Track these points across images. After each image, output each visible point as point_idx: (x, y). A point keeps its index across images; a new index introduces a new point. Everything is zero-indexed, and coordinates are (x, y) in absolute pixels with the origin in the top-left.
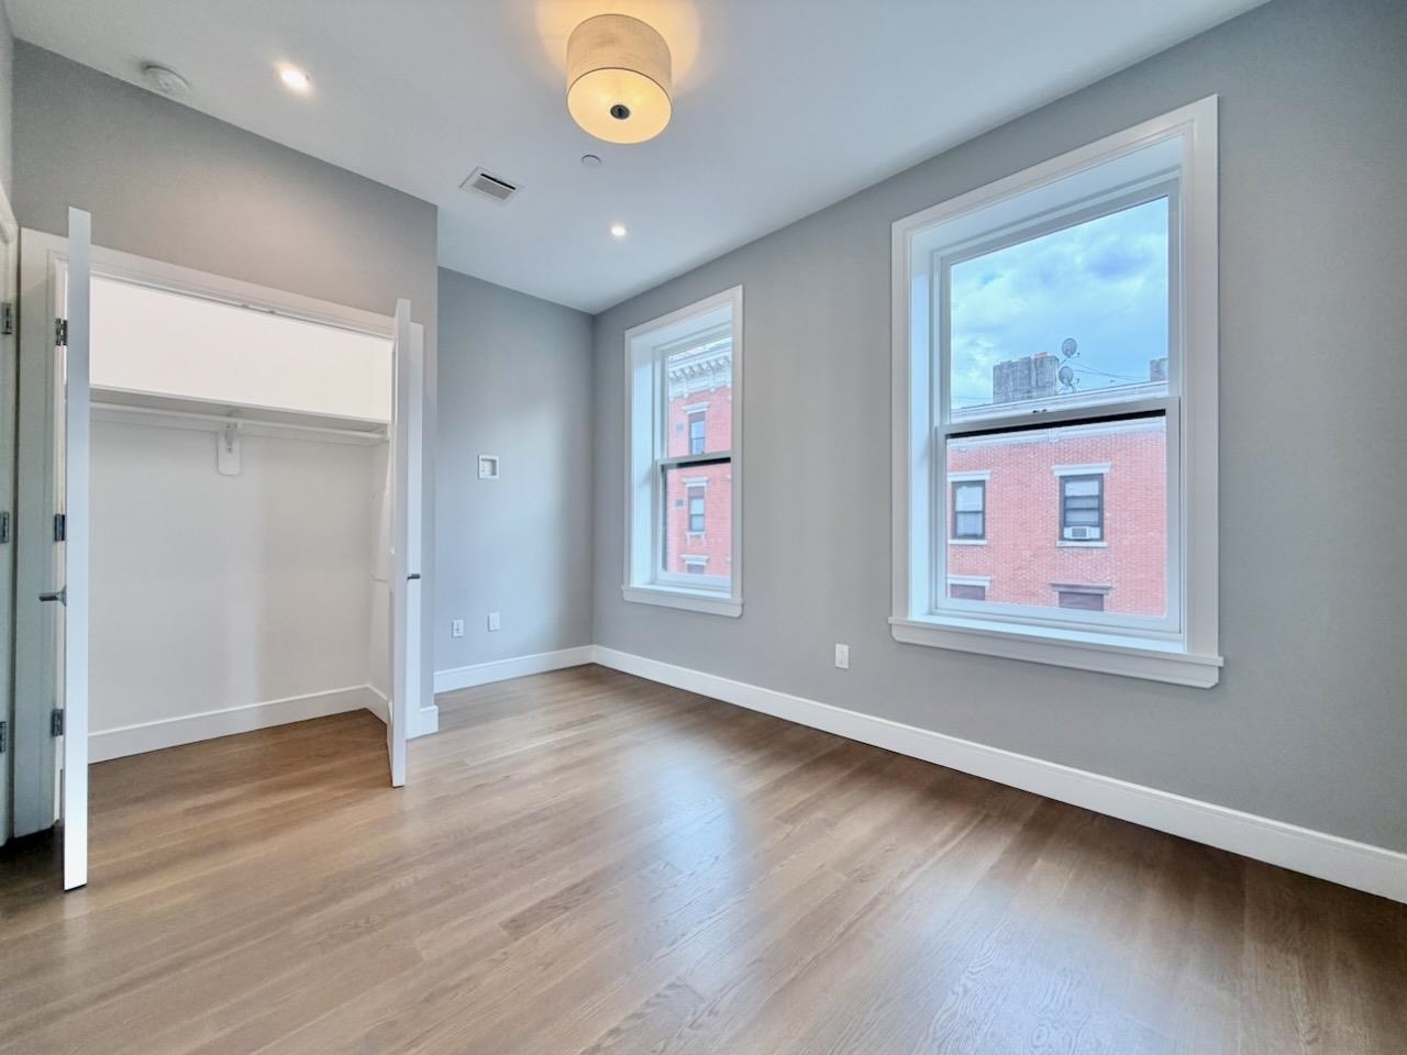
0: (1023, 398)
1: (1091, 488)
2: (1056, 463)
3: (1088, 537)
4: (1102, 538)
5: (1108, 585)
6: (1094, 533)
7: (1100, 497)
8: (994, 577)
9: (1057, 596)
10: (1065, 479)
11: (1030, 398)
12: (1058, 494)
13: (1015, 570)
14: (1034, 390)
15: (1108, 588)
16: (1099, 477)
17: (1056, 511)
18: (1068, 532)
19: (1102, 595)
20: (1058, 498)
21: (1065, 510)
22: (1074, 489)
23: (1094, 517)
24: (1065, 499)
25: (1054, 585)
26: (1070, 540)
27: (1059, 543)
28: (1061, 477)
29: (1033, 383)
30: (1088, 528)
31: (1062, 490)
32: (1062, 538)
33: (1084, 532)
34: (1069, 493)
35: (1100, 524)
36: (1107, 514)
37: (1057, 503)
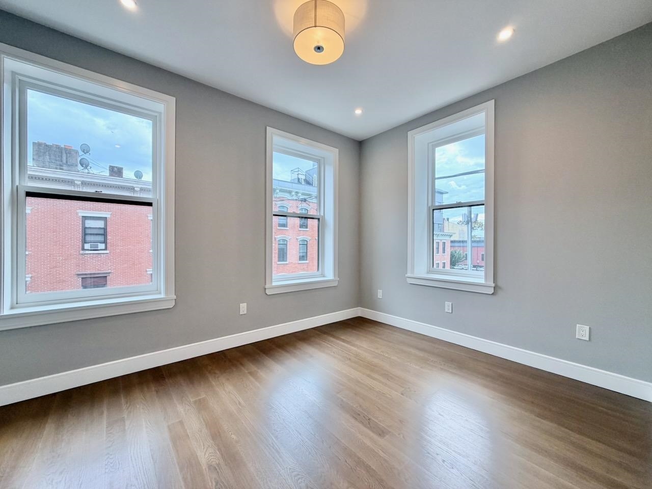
0: (56, 169)
1: (101, 224)
2: (80, 209)
3: (99, 249)
4: (106, 249)
5: (110, 271)
6: (102, 246)
7: (105, 229)
8: (34, 274)
9: (80, 281)
10: (85, 218)
11: (62, 169)
12: (81, 225)
13: (51, 268)
14: (65, 165)
15: (109, 273)
16: (105, 219)
17: (80, 235)
18: (87, 246)
19: (106, 277)
20: (81, 227)
21: (85, 234)
22: (89, 224)
23: (101, 238)
24: (85, 229)
25: (78, 275)
26: (88, 250)
27: (82, 252)
28: (82, 216)
29: (64, 161)
30: (99, 244)
31: (83, 223)
32: (83, 249)
33: (97, 246)
34: (87, 226)
35: (105, 242)
36: (109, 237)
37: (81, 230)
